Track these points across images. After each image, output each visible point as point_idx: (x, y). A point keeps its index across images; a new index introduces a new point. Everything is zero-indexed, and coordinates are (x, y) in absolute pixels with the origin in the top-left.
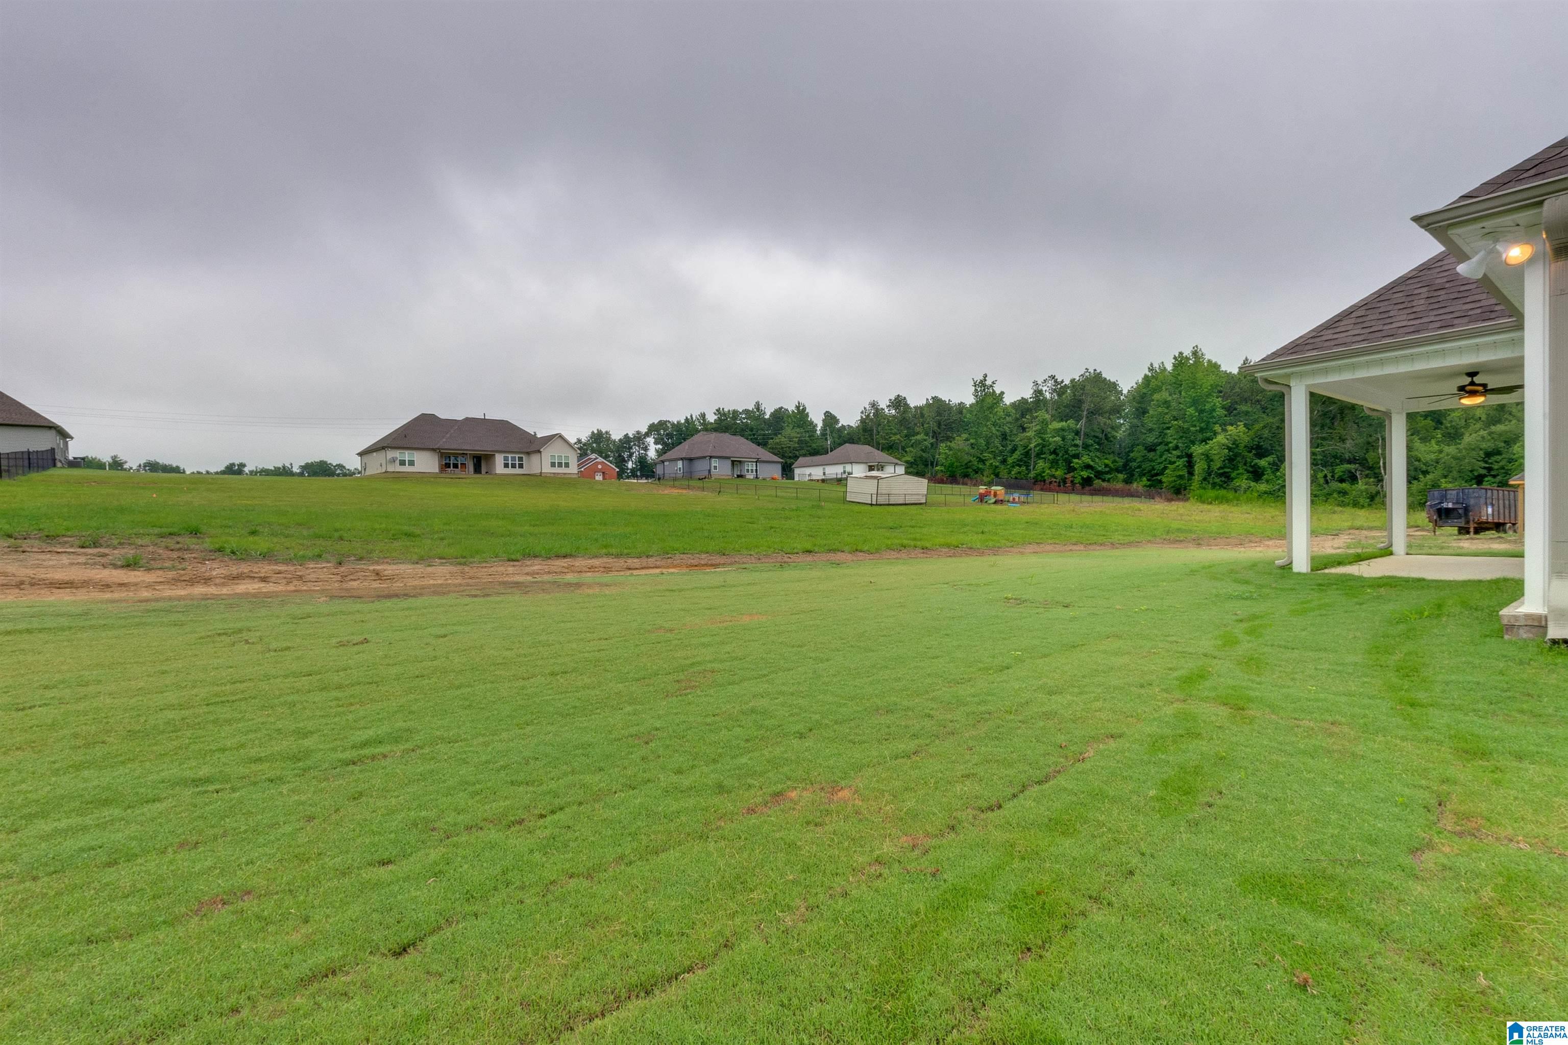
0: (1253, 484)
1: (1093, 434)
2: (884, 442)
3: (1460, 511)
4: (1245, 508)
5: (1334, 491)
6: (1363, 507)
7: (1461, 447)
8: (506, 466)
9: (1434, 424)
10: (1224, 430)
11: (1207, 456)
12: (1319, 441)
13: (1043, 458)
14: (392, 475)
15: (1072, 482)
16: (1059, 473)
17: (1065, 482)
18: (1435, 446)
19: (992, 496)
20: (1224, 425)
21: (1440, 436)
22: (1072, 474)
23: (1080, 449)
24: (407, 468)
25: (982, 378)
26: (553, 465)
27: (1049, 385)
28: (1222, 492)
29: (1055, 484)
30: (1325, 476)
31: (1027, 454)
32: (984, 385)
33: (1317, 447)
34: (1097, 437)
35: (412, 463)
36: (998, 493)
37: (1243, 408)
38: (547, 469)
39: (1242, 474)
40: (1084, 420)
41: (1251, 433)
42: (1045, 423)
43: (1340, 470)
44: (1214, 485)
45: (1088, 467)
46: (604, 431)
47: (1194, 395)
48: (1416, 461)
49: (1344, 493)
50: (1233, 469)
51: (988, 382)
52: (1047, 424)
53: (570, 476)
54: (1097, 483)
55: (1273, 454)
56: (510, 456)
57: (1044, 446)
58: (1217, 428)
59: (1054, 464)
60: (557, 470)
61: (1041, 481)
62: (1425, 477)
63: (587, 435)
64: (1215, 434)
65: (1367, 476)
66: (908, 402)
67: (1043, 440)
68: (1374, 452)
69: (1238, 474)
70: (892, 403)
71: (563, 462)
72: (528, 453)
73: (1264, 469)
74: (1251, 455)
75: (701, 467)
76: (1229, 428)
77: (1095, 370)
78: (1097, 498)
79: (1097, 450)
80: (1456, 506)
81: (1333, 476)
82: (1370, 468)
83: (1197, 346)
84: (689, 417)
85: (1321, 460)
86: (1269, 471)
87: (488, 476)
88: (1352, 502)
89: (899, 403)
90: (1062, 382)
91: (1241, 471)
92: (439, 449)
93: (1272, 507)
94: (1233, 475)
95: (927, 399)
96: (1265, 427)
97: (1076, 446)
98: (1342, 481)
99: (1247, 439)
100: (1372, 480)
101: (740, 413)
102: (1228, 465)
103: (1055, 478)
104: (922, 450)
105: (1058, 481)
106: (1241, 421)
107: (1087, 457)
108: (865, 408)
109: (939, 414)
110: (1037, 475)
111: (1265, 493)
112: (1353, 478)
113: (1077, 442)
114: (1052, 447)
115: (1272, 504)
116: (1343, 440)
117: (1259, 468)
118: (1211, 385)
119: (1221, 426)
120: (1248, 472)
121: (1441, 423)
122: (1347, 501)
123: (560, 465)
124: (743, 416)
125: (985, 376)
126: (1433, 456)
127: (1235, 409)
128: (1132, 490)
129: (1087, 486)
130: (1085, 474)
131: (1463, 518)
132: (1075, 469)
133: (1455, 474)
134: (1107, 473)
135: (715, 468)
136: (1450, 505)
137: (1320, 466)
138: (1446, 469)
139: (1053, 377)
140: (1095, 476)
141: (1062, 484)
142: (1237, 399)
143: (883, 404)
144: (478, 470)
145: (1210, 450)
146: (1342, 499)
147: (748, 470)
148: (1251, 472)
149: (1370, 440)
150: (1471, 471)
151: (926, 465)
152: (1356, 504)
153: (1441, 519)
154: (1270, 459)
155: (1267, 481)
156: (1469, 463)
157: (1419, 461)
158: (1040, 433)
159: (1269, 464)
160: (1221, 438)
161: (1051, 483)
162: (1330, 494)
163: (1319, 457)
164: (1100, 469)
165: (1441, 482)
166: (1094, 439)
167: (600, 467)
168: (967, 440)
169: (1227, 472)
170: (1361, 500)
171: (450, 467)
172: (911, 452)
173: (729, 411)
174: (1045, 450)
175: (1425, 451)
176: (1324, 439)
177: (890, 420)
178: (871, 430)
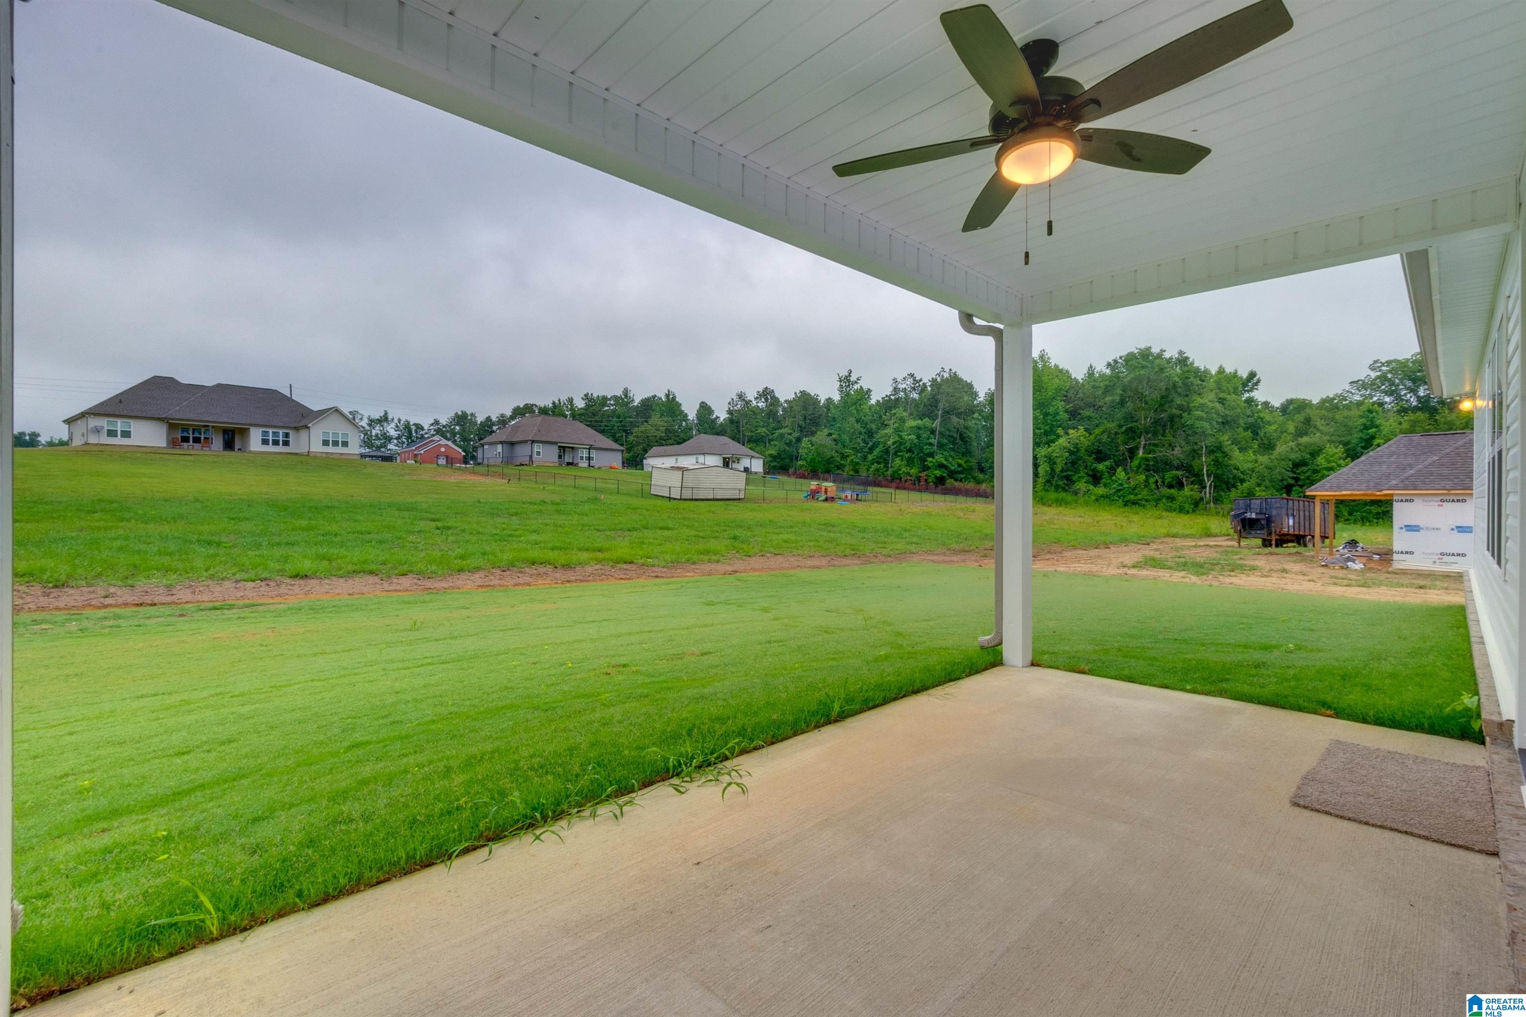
0: (1091, 487)
1: (948, 433)
2: (750, 434)
3: (1263, 522)
4: (1081, 511)
5: (1163, 496)
6: (1188, 512)
7: (1273, 457)
8: (265, 442)
9: (1251, 435)
10: (1067, 434)
11: (1050, 458)
12: (1152, 447)
13: (900, 456)
14: (96, 448)
15: (926, 480)
16: (914, 471)
17: (919, 481)
18: (1252, 455)
19: (823, 493)
20: (1066, 431)
21: (1256, 446)
22: (925, 473)
23: (935, 447)
24: (119, 441)
25: (847, 374)
26: (326, 443)
27: (908, 383)
28: (1063, 495)
29: (910, 482)
30: (1157, 482)
31: (887, 451)
32: (849, 381)
33: (1149, 453)
34: (952, 437)
35: (126, 434)
36: (829, 489)
37: (1087, 413)
38: (317, 447)
39: (1083, 477)
40: (939, 420)
41: (1092, 437)
42: (902, 420)
43: (1169, 476)
44: (1057, 487)
45: (941, 466)
46: (469, 413)
47: (1039, 398)
48: (1235, 469)
49: (1171, 498)
50: (1076, 472)
51: (853, 378)
52: (904, 422)
53: (348, 457)
54: (950, 482)
55: (1110, 459)
56: (271, 431)
57: (901, 444)
58: (1060, 431)
59: (910, 462)
60: (330, 449)
61: (897, 479)
62: (1242, 485)
63: (449, 416)
64: (1058, 437)
65: (1192, 483)
66: (777, 395)
67: (900, 437)
68: (1199, 459)
69: (1079, 477)
70: (760, 395)
71: (340, 440)
72: (297, 429)
73: (1102, 472)
74: (1091, 459)
75: (522, 452)
76: (1071, 431)
77: (951, 370)
78: (948, 498)
79: (952, 449)
80: (1259, 517)
81: (1163, 482)
82: (1196, 475)
83: (1044, 350)
84: (557, 402)
85: (1153, 465)
86: (1106, 475)
87: (239, 454)
88: (1178, 507)
89: (766, 394)
90: (921, 380)
91: (1082, 474)
92: (166, 418)
93: (1106, 510)
94: (1075, 478)
95: (796, 393)
96: (1104, 432)
97: (931, 444)
98: (1171, 486)
99: (1087, 443)
100: (1196, 486)
101: (609, 400)
102: (1070, 468)
103: (911, 476)
104: (786, 444)
105: (913, 479)
106: (1083, 426)
107: (941, 456)
108: (732, 399)
109: (805, 408)
110: (895, 472)
111: (1102, 496)
112: (1180, 485)
113: (932, 441)
114: (908, 445)
115: (1107, 508)
116: (1172, 446)
117: (1098, 472)
118: (1056, 389)
119: (1063, 429)
120: (1089, 475)
121: (1257, 434)
122: (1174, 506)
123: (336, 443)
124: (612, 402)
125: (850, 372)
126: (1250, 466)
127: (1080, 414)
128: (981, 490)
129: (940, 485)
130: (938, 473)
131: (1265, 530)
132: (929, 468)
133: (1267, 483)
134: (960, 473)
135: (538, 453)
136: (1254, 516)
137: (1151, 472)
138: (1260, 478)
139: (912, 375)
140: (948, 475)
141: (916, 482)
142: (1081, 404)
143: (751, 396)
144: (229, 445)
145: (1052, 453)
146: (1170, 504)
147: (582, 458)
148: (1092, 476)
149: (1196, 447)
150: (1282, 481)
151: (792, 460)
152: (1181, 510)
153: (1245, 530)
154: (1107, 463)
155: (1105, 485)
156: (1279, 472)
157: (1238, 469)
158: (897, 431)
159: (1107, 468)
160: (1062, 441)
161: (906, 481)
162: (1159, 499)
163: (1151, 463)
164: (953, 468)
165: (1256, 491)
166: (949, 438)
167: (443, 450)
168: (830, 434)
169: (1070, 475)
170: (1187, 506)
171: (188, 442)
172: (775, 445)
173: (598, 396)
174: (902, 447)
175: (1243, 460)
176: (1156, 445)
177: (755, 411)
178: (738, 422)
